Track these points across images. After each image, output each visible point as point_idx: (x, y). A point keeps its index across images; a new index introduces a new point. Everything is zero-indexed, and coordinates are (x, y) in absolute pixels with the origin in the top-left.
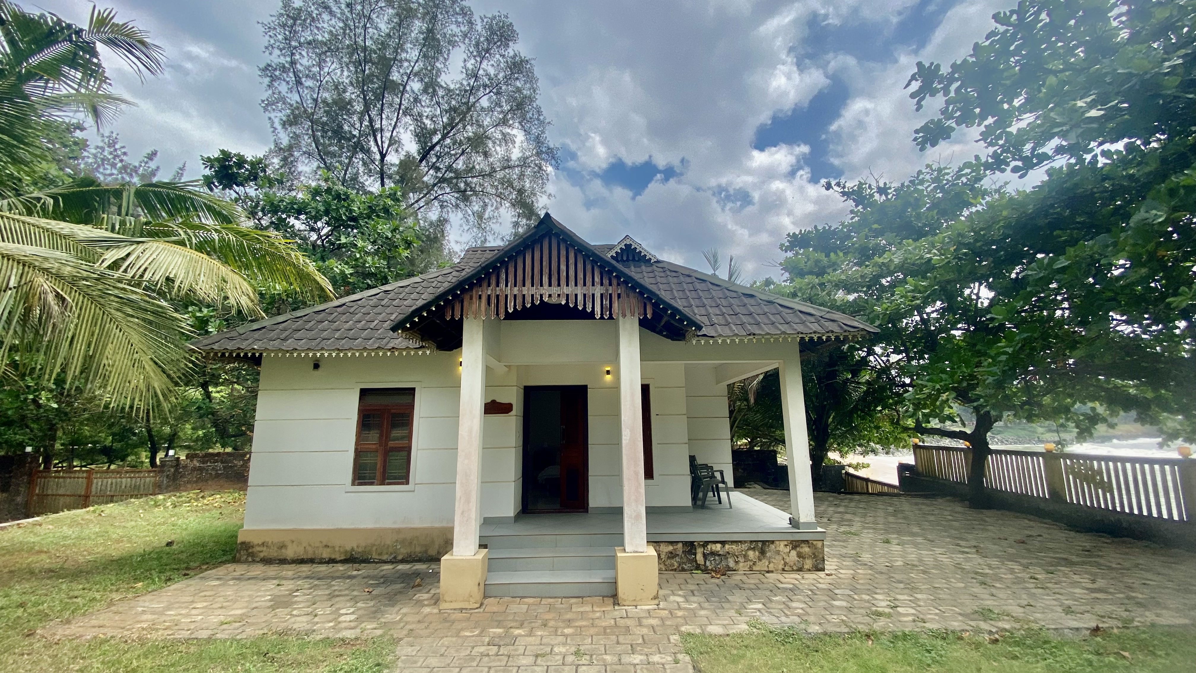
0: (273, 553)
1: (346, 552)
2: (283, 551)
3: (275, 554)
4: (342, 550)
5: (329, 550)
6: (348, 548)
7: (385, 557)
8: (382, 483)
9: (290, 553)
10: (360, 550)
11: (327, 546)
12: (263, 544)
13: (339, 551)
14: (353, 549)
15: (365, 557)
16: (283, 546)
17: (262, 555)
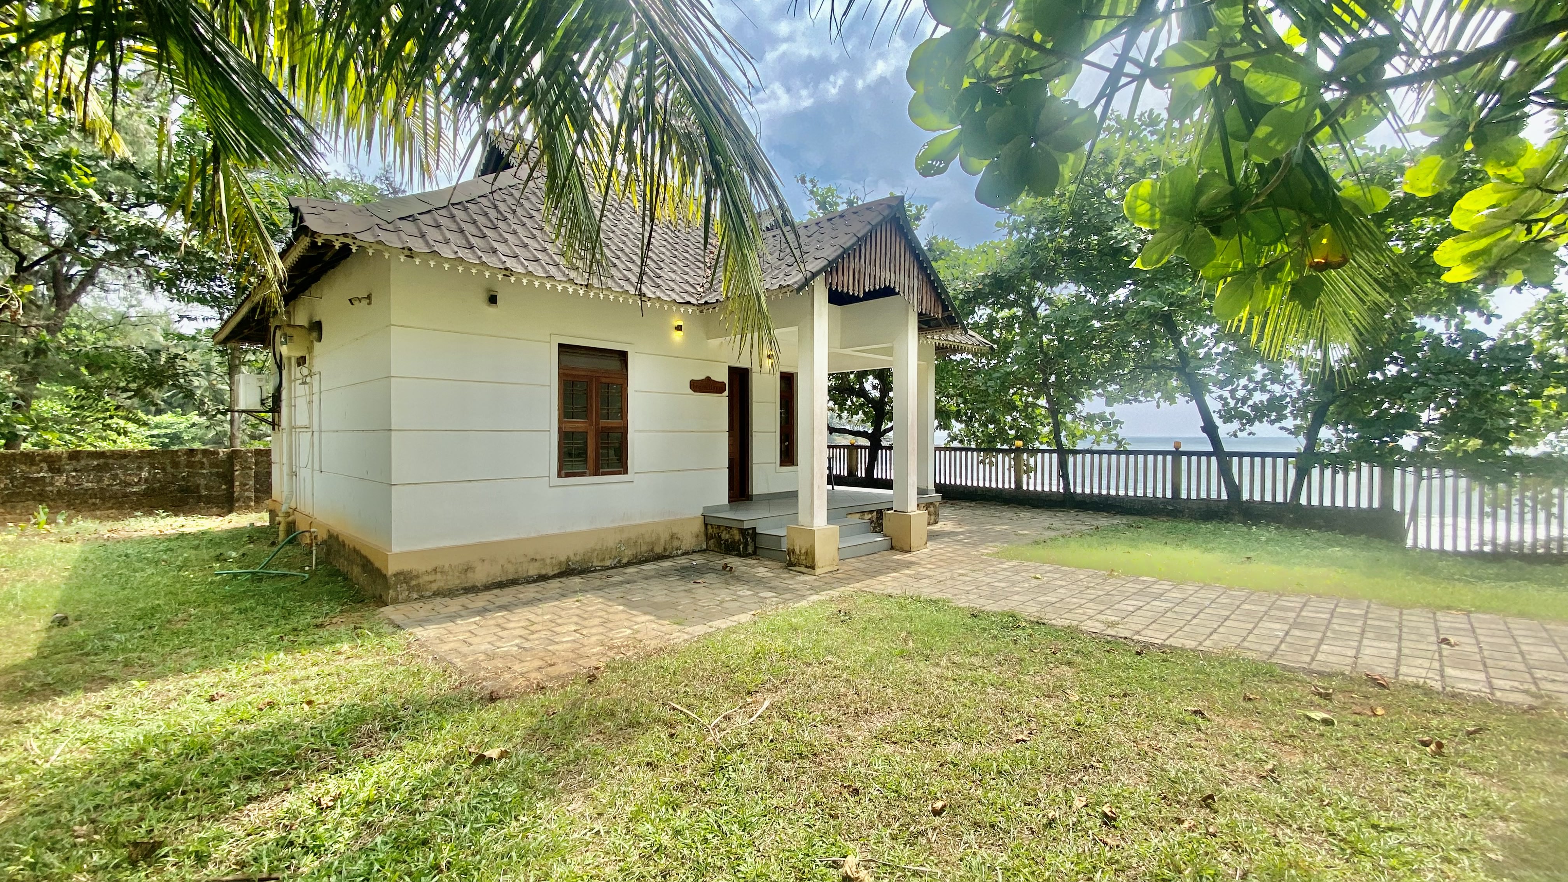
0: (454, 581)
1: (560, 563)
2: (470, 575)
3: (457, 582)
4: (554, 561)
5: (537, 564)
6: (563, 559)
7: (608, 563)
8: (596, 474)
9: (480, 576)
10: (578, 558)
11: (534, 560)
12: (435, 570)
13: (551, 563)
14: (568, 559)
15: (585, 566)
16: (468, 569)
17: (434, 587)
